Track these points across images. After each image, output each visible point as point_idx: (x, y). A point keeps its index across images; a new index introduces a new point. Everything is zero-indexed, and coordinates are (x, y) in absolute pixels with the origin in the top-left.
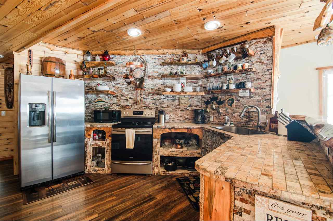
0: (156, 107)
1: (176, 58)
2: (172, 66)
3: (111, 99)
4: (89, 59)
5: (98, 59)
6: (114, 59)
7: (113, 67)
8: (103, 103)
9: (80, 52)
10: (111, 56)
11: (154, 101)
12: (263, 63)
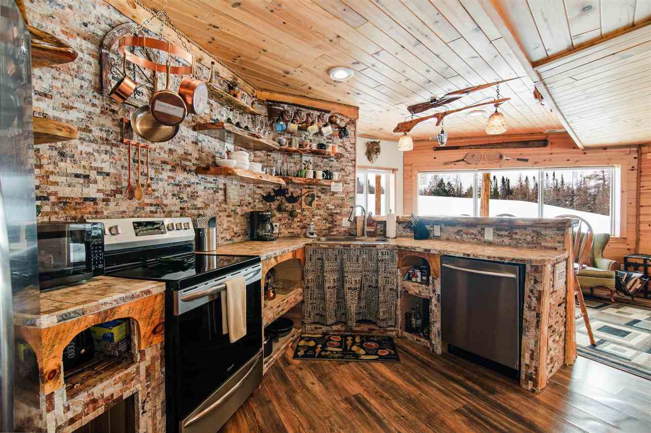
0: (181, 208)
11: (176, 190)
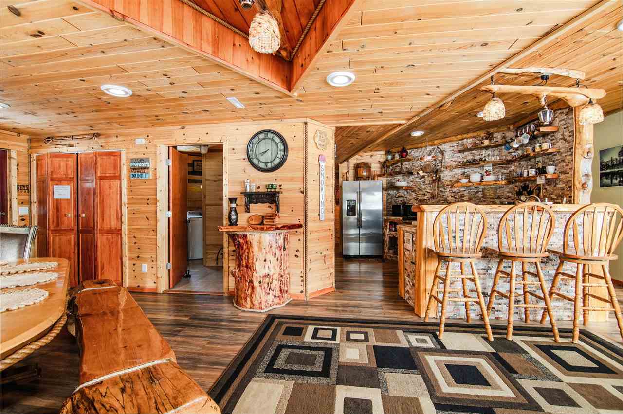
1: (478, 142)
2: (474, 152)
3: (410, 194)
4: (390, 157)
5: (397, 157)
6: (412, 153)
7: (410, 162)
8: (403, 198)
9: (383, 153)
10: (409, 151)
11: (453, 194)
12: (565, 140)
